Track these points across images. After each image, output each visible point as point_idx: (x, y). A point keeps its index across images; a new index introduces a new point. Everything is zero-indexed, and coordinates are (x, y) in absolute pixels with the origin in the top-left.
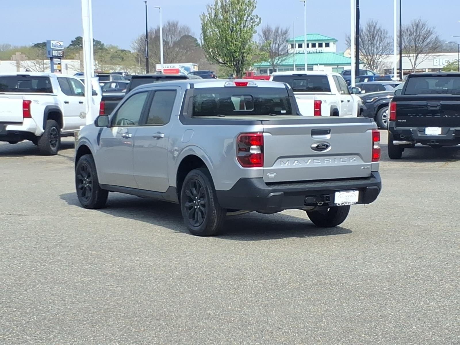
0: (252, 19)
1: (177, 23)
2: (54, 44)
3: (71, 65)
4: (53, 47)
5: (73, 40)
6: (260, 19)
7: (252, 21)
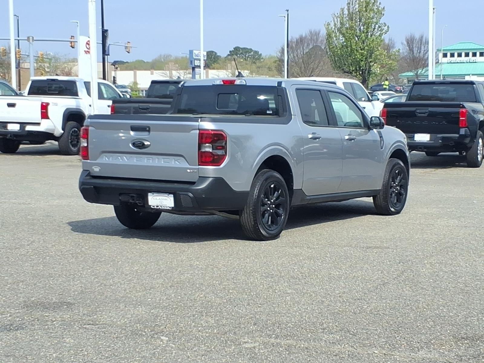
0: (380, 27)
1: (319, 32)
2: (196, 54)
3: (216, 75)
4: (195, 56)
5: (231, 50)
6: (388, 27)
7: (380, 29)
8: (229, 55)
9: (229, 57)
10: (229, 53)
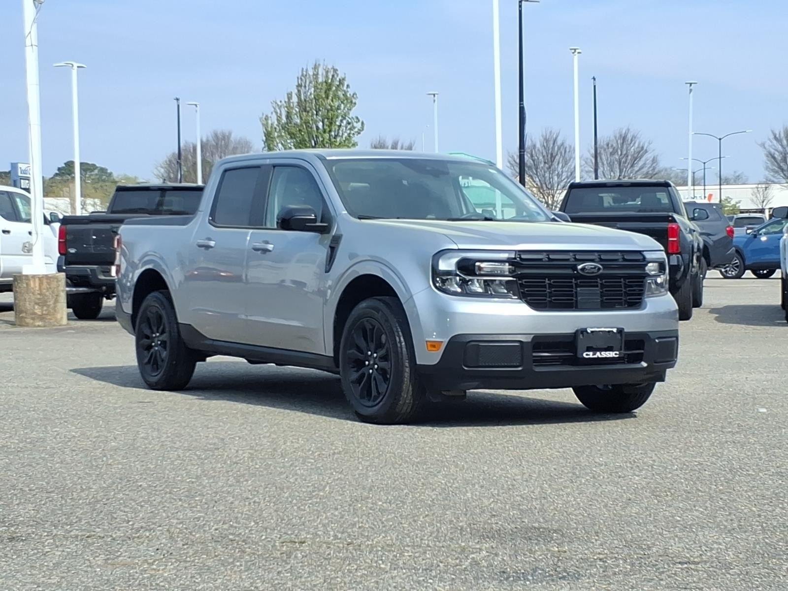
0: (349, 123)
1: (230, 134)
2: (23, 168)
4: (21, 173)
5: (60, 166)
6: (363, 123)
7: (349, 127)
8: (56, 175)
9: (58, 178)
10: (57, 172)
